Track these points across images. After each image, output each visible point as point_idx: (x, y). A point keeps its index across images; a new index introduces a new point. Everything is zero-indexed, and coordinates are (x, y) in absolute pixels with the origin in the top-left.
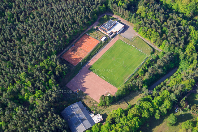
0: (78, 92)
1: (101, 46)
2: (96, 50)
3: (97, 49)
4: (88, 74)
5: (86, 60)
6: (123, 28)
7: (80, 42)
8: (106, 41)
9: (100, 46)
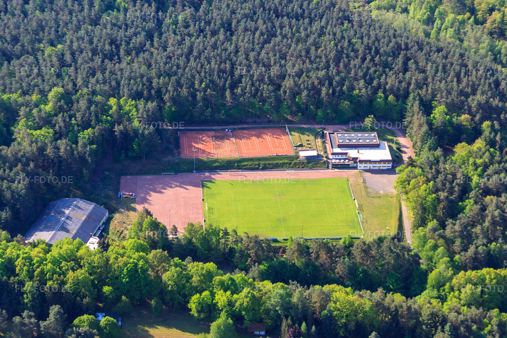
0: (127, 198)
1: (284, 163)
3: (271, 162)
8: (308, 163)
9: (281, 162)
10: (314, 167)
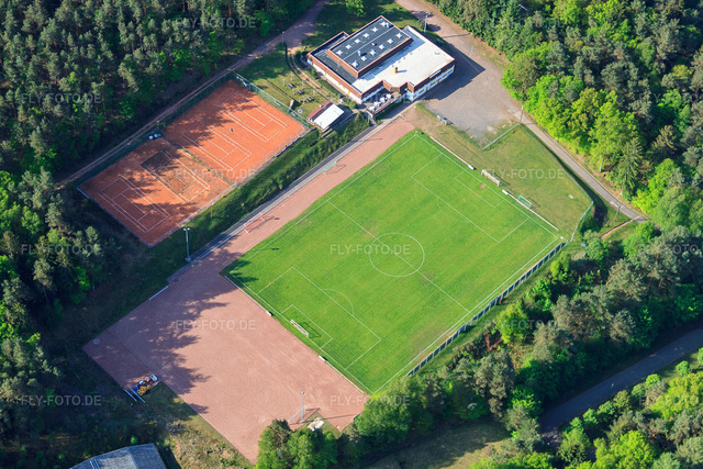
0: (148, 392)
1: (308, 157)
2: (276, 176)
3: (288, 167)
4: (219, 299)
5: (214, 224)
6: (444, 70)
7: (199, 118)
8: (340, 133)
9: (302, 156)
10: (352, 136)
